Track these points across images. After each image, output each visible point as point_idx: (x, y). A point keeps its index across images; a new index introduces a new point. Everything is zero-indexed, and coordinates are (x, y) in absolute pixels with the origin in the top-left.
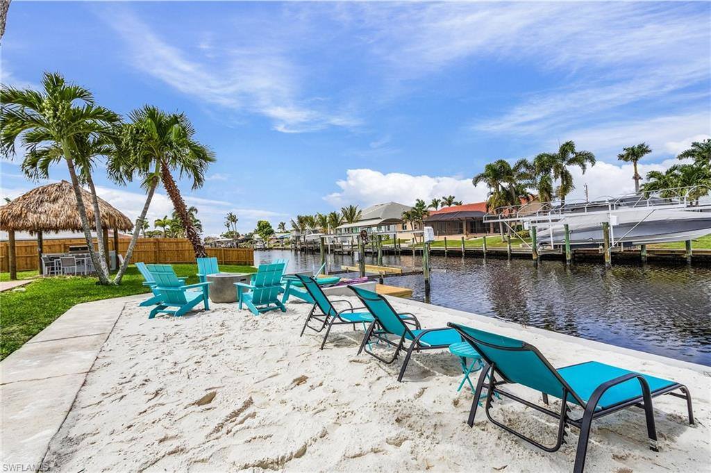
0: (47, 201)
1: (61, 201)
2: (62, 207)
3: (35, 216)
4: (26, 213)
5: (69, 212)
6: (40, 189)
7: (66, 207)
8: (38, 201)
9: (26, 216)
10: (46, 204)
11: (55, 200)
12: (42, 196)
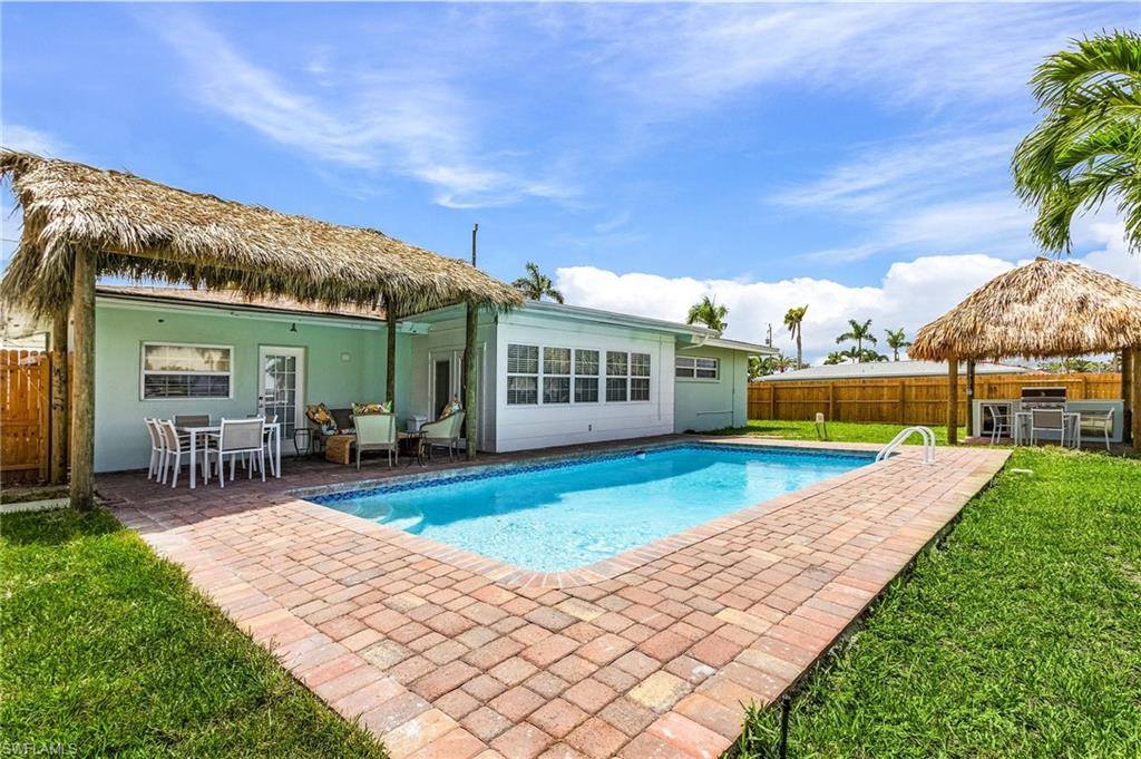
0: (1016, 300)
1: (1042, 297)
2: (1047, 309)
3: (998, 329)
4: (982, 327)
5: (1063, 317)
6: (1003, 280)
7: (1056, 307)
8: (1000, 302)
9: (982, 332)
10: (1016, 305)
11: (1032, 296)
12: (1007, 292)
